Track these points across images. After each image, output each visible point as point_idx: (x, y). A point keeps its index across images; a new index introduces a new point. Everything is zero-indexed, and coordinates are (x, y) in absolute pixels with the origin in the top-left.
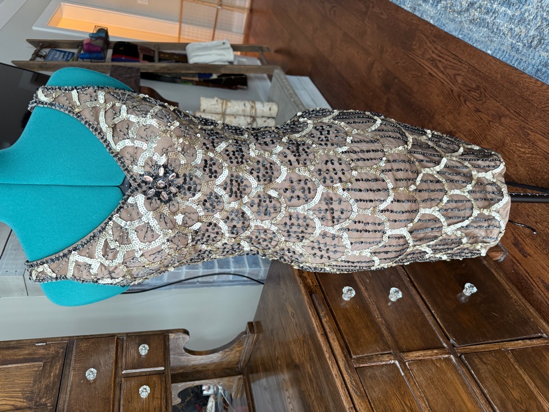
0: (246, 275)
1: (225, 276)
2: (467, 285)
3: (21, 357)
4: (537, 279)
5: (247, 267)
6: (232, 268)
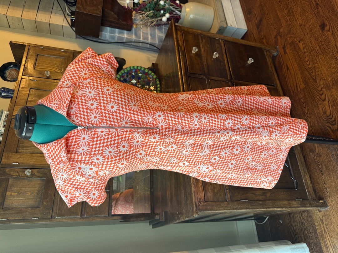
0: (156, 46)
1: (146, 44)
2: (250, 59)
3: (55, 54)
4: (285, 65)
5: (157, 42)
6: (150, 40)
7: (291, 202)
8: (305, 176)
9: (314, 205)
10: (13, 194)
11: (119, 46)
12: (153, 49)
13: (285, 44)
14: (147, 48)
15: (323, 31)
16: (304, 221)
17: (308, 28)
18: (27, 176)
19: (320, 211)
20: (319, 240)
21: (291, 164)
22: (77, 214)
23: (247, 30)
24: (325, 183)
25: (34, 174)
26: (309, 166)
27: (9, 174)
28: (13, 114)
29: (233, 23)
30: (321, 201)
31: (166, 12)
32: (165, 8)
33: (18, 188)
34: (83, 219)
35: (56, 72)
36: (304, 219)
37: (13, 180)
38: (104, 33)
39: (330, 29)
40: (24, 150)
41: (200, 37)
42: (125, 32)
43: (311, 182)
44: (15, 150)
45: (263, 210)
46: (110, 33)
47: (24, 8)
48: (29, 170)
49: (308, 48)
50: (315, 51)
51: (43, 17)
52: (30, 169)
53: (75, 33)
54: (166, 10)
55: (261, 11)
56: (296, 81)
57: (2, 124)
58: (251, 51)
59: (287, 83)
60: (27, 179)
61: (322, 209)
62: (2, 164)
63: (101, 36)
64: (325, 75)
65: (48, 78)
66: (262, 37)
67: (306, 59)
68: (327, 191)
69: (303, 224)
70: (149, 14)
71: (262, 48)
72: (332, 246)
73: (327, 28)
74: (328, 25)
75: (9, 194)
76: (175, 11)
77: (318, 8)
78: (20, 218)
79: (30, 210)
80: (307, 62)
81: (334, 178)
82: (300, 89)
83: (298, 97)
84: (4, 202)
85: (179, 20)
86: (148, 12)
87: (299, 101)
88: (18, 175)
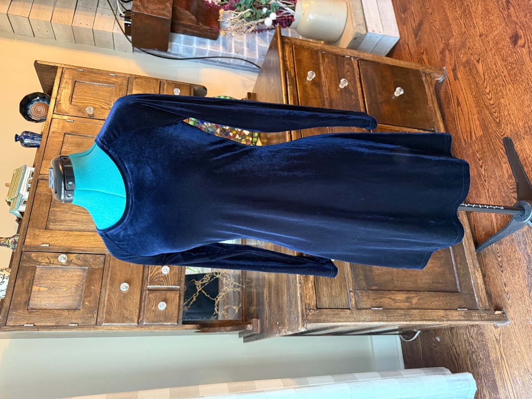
0: (256, 63)
1: (239, 60)
2: (398, 89)
3: (101, 80)
4: (455, 97)
5: (257, 57)
6: (245, 55)
7: (449, 312)
8: (475, 274)
9: (486, 318)
10: (42, 289)
11: (199, 63)
12: (250, 68)
13: (455, 65)
14: (242, 66)
15: (514, 46)
16: (472, 341)
17: (492, 40)
18: (62, 265)
19: (496, 327)
20: (492, 369)
21: (454, 255)
22: (132, 320)
23: (399, 39)
24: (505, 285)
25: (71, 261)
26: (483, 258)
27: (36, 261)
28: (41, 173)
29: (376, 26)
30: (497, 312)
31: (271, 10)
32: (269, 5)
33: (49, 281)
34: (142, 327)
35: (103, 108)
36: (472, 337)
37: (42, 269)
38: (176, 44)
39: (525, 43)
40: (56, 225)
41: (320, 54)
42: (208, 41)
43: (485, 282)
44: (44, 225)
45: (405, 323)
46: (184, 44)
47: (54, 6)
48: (64, 256)
49: (491, 72)
50: (501, 77)
51: (83, 21)
52: (66, 253)
53: (131, 44)
54: (271, 7)
55: (421, 9)
56: (470, 124)
57: (26, 186)
58: (400, 76)
59: (456, 127)
60: (61, 268)
61: (499, 324)
62: (26, 247)
63: (171, 48)
64: (515, 118)
65: (91, 117)
66: (422, 50)
67: (487, 91)
68: (508, 298)
69: (471, 344)
70: (245, 14)
71: (418, 71)
72: (511, 379)
73: (521, 42)
74: (523, 37)
75: (37, 290)
76: (286, 8)
77: (509, 9)
78: (52, 324)
79: (66, 313)
80: (488, 94)
81: (519, 278)
82: (475, 136)
83: (472, 150)
84: (29, 300)
85: (292, 22)
86: (243, 11)
87: (474, 156)
88: (48, 261)
